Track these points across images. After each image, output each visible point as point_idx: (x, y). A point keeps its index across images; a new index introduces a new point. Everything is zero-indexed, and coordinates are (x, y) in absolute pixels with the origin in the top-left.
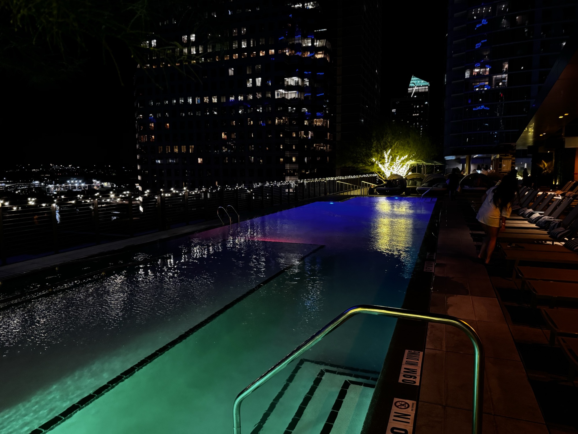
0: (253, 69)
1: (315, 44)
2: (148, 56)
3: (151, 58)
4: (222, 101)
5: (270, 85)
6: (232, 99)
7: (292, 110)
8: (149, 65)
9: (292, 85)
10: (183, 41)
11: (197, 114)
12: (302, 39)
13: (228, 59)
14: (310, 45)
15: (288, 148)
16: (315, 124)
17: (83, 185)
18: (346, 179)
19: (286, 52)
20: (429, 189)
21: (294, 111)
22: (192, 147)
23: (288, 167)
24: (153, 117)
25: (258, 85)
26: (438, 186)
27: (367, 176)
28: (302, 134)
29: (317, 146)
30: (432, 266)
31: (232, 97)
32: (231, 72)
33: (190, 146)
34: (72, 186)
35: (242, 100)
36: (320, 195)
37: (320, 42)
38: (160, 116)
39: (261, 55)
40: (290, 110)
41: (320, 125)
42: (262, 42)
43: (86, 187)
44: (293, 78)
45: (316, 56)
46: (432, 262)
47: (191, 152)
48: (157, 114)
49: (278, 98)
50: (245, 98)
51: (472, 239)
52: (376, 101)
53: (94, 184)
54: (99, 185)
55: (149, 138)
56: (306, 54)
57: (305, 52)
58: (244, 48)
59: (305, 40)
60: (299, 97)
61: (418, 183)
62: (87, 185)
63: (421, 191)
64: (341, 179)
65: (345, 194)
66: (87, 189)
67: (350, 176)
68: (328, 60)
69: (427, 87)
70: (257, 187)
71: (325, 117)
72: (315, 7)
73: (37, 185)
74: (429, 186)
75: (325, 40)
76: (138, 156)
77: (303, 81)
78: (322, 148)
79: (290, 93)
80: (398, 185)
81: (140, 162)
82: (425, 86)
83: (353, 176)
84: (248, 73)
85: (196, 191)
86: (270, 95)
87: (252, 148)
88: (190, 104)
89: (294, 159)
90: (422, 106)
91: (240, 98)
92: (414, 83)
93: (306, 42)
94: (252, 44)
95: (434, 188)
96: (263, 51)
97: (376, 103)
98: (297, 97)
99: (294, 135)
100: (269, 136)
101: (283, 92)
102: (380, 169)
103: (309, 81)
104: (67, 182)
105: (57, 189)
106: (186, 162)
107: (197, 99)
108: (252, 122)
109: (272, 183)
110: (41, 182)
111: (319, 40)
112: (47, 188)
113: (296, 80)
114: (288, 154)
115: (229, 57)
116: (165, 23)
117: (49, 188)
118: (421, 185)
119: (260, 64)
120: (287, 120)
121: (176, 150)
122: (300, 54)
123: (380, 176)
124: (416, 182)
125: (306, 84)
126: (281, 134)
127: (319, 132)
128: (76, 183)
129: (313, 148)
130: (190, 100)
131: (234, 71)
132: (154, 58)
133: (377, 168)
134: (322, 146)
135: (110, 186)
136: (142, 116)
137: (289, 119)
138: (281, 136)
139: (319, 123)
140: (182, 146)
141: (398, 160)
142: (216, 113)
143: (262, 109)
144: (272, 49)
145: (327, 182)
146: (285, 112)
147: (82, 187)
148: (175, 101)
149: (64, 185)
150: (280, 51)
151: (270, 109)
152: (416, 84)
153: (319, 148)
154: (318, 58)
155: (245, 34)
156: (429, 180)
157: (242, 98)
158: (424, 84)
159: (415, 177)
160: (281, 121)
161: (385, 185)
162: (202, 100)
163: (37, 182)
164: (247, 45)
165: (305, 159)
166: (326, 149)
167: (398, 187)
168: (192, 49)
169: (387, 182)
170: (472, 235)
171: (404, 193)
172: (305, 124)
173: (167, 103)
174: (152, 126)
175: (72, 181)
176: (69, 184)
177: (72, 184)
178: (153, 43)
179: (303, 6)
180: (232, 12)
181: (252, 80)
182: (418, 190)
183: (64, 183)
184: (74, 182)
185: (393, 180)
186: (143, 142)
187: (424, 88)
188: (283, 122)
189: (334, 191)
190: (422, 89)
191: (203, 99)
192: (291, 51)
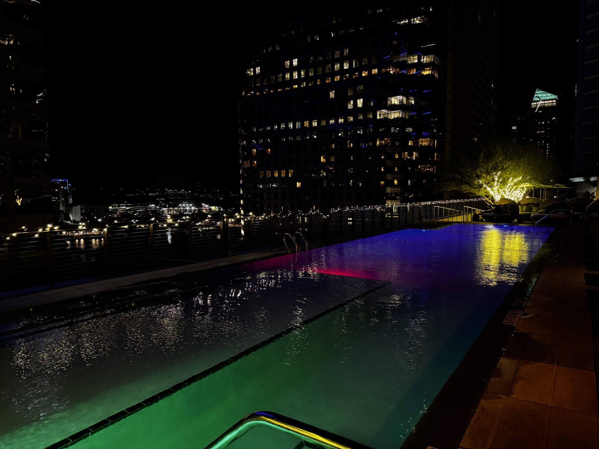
0: (355, 90)
1: (422, 60)
2: (253, 83)
3: (255, 85)
4: (322, 125)
5: (372, 105)
6: (332, 122)
7: (395, 130)
8: (253, 92)
9: (396, 104)
10: (286, 66)
11: (297, 139)
12: (407, 56)
13: (330, 81)
14: (416, 61)
15: (389, 170)
16: (421, 144)
17: (193, 208)
18: (447, 204)
19: (390, 71)
20: (546, 215)
21: (397, 131)
22: (291, 171)
23: (389, 190)
24: (255, 143)
25: (359, 106)
26: (558, 213)
27: (474, 200)
28: (405, 155)
29: (423, 167)
30: (516, 317)
31: (332, 120)
32: (332, 95)
33: (290, 170)
34: (183, 210)
35: (342, 122)
36: (413, 221)
37: (427, 58)
38: (262, 142)
39: (363, 75)
40: (393, 130)
41: (427, 145)
42: (365, 62)
43: (196, 210)
44: (397, 97)
45: (423, 73)
46: (519, 311)
47: (290, 176)
48: (260, 140)
49: (380, 119)
50: (346, 120)
51: (585, 281)
52: (492, 118)
53: (203, 207)
54: (207, 209)
55: (252, 163)
56: (412, 71)
57: (410, 70)
58: (346, 69)
59: (411, 57)
60: (404, 116)
61: (534, 209)
62: (197, 209)
63: (536, 218)
64: (441, 204)
65: (446, 220)
66: (196, 212)
67: (452, 200)
68: (436, 76)
69: (554, 101)
70: (335, 212)
71: (432, 137)
72: (422, 21)
73: (153, 208)
74: (546, 212)
75: (433, 56)
76: (241, 180)
77: (408, 99)
78: (428, 169)
79: (393, 113)
80: (508, 211)
81: (243, 187)
82: (552, 99)
83: (456, 200)
84: (349, 94)
85: (263, 217)
86: (371, 116)
87: (351, 171)
88: (290, 129)
89: (396, 182)
90: (548, 122)
91: (341, 121)
92: (539, 97)
93: (412, 59)
94: (354, 64)
95: (551, 215)
96: (365, 72)
97: (492, 119)
98: (401, 116)
99: (397, 157)
100: (370, 158)
101: (386, 111)
102: (488, 192)
103: (414, 100)
104: (179, 206)
105: (170, 212)
106: (285, 186)
107: (298, 124)
108: (352, 144)
109: (353, 208)
110: (156, 205)
111: (427, 55)
112: (162, 211)
113: (400, 99)
114: (389, 177)
115: (330, 80)
116: (269, 50)
117: (163, 211)
118: (537, 212)
119: (362, 85)
120: (389, 141)
121: (276, 175)
122: (405, 72)
123: (488, 200)
124: (531, 207)
125: (411, 103)
126: (383, 156)
127: (425, 153)
128: (187, 206)
129: (417, 170)
130: (291, 126)
131: (335, 93)
132: (257, 85)
133: (485, 191)
134: (428, 167)
135: (218, 210)
136: (246, 143)
137: (391, 141)
138: (383, 157)
139: (425, 143)
140: (282, 171)
141: (511, 182)
142: (315, 137)
143: (363, 131)
144: (375, 68)
145: (422, 207)
146: (387, 133)
147: (192, 211)
148: (276, 127)
149: (176, 208)
150: (384, 69)
151: (371, 131)
152: (541, 98)
153: (424, 169)
154: (425, 74)
155: (347, 55)
156: (546, 206)
157: (342, 120)
158: (551, 98)
159: (531, 201)
160: (382, 142)
161: (493, 211)
162: (302, 124)
163: (153, 205)
164: (349, 66)
165: (409, 182)
166: (432, 171)
167: (509, 213)
168: (294, 74)
169: (495, 207)
170: (586, 275)
171: (516, 220)
172: (410, 144)
173: (269, 129)
174: (254, 152)
175: (184, 205)
176: (181, 207)
177: (183, 207)
178: (257, 71)
179: (410, 22)
180: (335, 34)
181: (353, 102)
182: (533, 217)
183: (176, 207)
184: (186, 206)
185: (503, 206)
186: (246, 167)
187: (551, 101)
188: (384, 142)
189: (431, 216)
190: (548, 103)
191: (304, 124)
192: (396, 68)
